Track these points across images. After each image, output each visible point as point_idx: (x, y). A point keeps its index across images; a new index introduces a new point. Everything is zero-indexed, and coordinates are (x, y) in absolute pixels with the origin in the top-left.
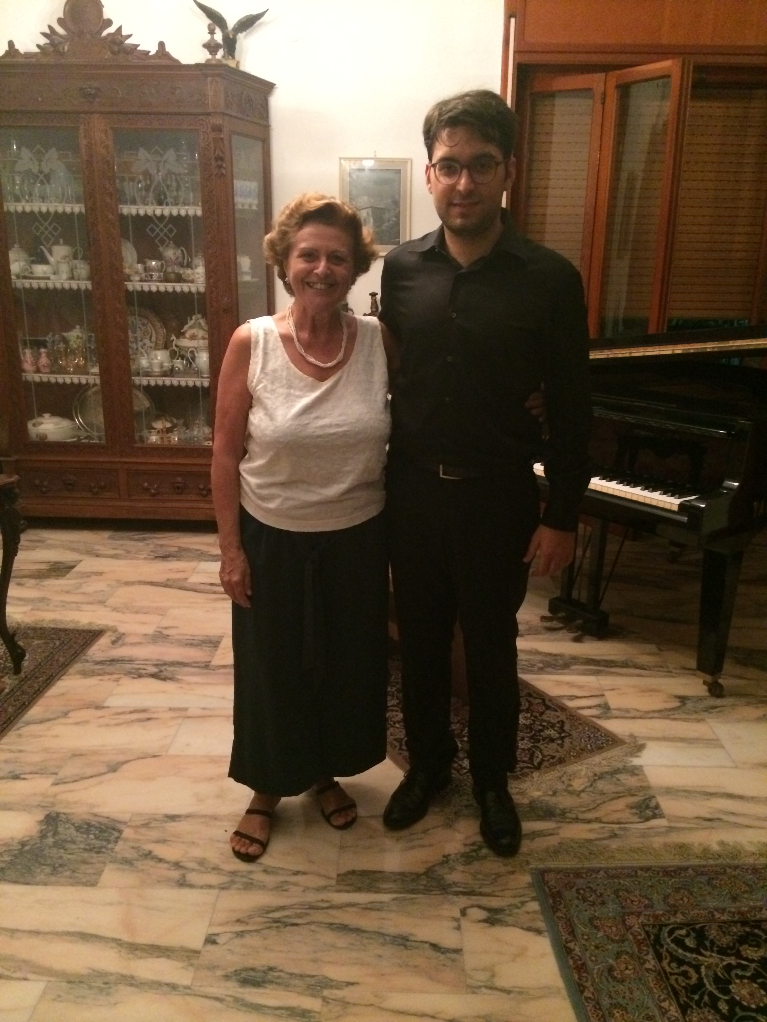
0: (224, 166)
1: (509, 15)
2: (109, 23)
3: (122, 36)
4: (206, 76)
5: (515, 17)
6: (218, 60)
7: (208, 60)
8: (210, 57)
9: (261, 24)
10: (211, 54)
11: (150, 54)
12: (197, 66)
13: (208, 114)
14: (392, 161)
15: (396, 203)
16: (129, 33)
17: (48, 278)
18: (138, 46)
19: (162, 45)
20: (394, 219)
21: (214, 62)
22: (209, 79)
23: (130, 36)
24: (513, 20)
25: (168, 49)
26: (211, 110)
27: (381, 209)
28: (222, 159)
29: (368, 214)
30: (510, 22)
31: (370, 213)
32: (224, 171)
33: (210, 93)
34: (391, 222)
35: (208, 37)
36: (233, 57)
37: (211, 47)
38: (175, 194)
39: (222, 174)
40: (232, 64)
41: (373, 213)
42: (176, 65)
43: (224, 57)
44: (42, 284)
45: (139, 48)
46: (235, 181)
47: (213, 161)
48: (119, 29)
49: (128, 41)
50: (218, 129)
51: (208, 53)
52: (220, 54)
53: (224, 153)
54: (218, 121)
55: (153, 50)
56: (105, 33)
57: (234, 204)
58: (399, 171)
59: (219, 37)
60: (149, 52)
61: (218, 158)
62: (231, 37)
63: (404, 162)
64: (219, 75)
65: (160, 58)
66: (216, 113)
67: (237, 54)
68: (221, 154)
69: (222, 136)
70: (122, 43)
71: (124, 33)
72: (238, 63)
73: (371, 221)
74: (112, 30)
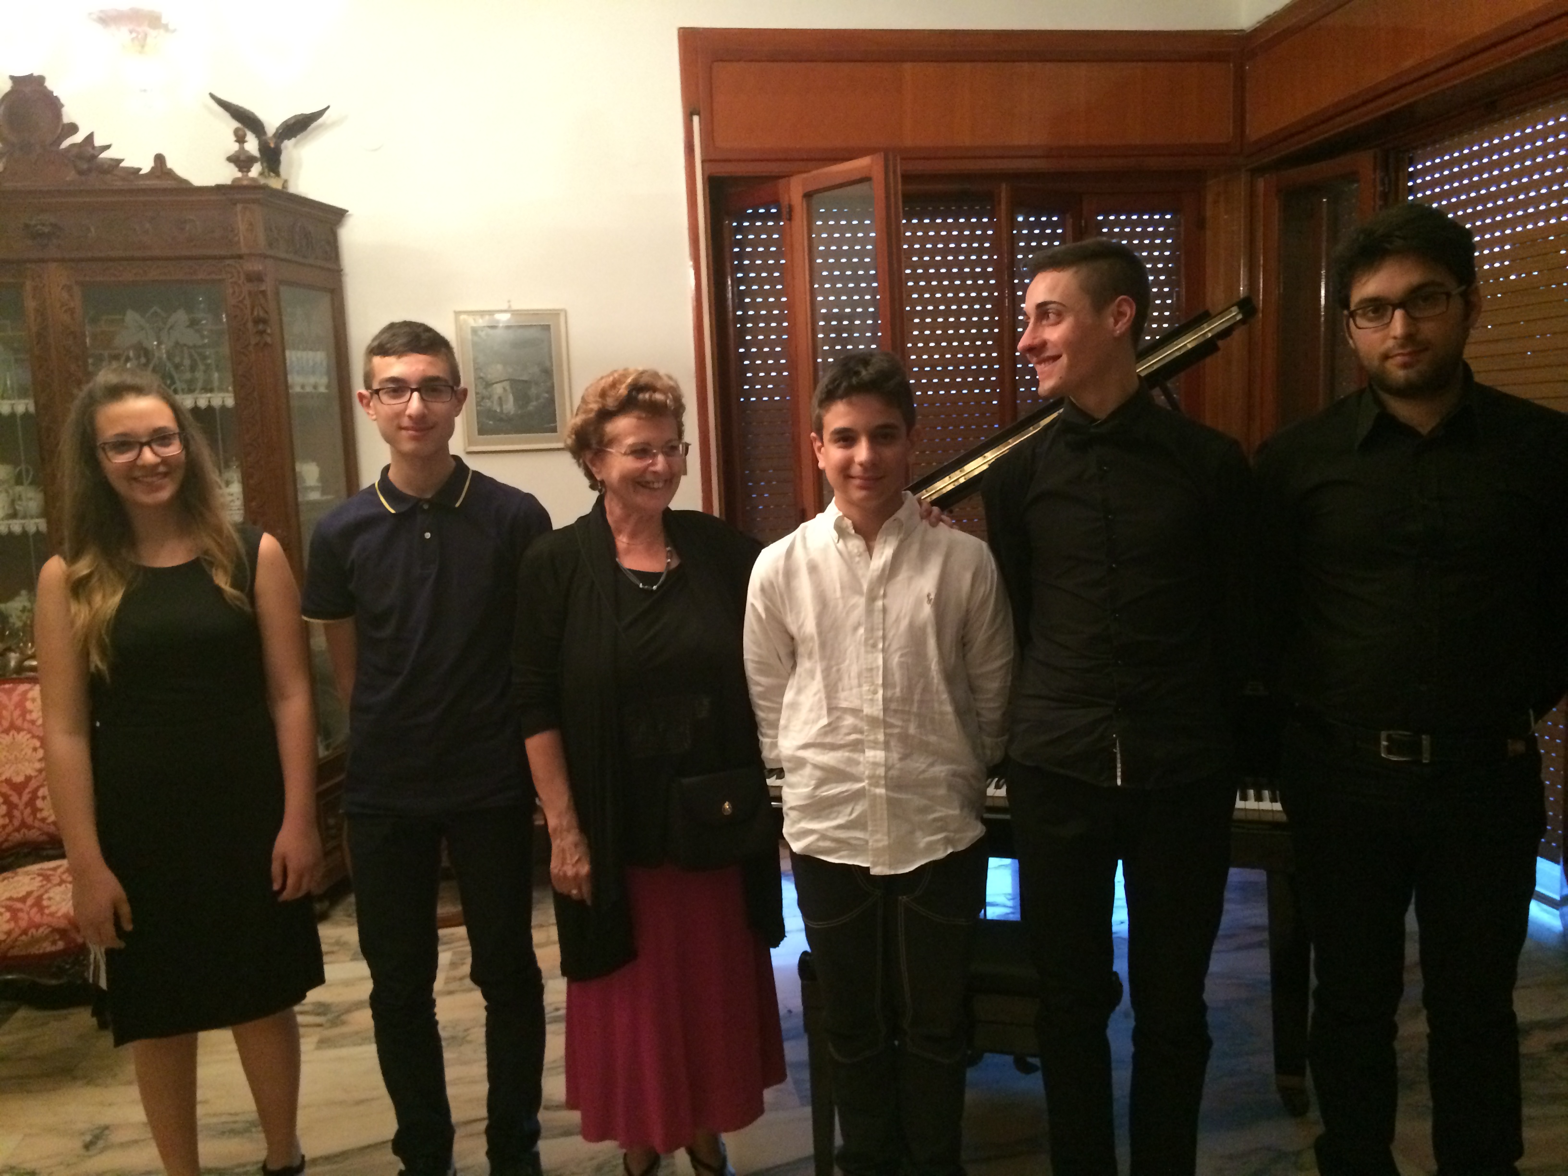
0: (269, 331)
1: (690, 112)
2: (73, 129)
3: (94, 147)
4: (235, 203)
5: (698, 114)
6: (253, 179)
7: (235, 180)
8: (239, 175)
9: (321, 126)
10: (240, 170)
11: (142, 172)
12: (219, 188)
13: (240, 257)
14: (536, 313)
15: (548, 373)
16: (108, 143)
18: (122, 160)
19: (160, 159)
20: (546, 395)
21: (245, 183)
22: (239, 207)
23: (108, 147)
24: (696, 119)
25: (170, 164)
26: (244, 250)
27: (525, 382)
28: (265, 321)
29: (504, 389)
30: (691, 120)
31: (508, 388)
32: (269, 340)
33: (242, 227)
34: (542, 400)
35: (236, 147)
36: (278, 174)
37: (241, 161)
38: (188, 376)
39: (266, 344)
40: (275, 183)
41: (511, 387)
42: (184, 188)
43: (262, 174)
45: (123, 165)
46: (288, 353)
47: (250, 325)
48: (90, 138)
49: (105, 155)
50: (256, 278)
51: (236, 169)
52: (255, 171)
53: (266, 312)
54: (256, 266)
55: (146, 166)
56: (64, 144)
57: (287, 386)
58: (547, 328)
59: (252, 145)
60: (140, 169)
61: (257, 321)
62: (272, 145)
63: (555, 314)
64: (254, 201)
65: (158, 177)
66: (251, 255)
67: (283, 169)
68: (262, 314)
69: (263, 288)
70: (94, 157)
71: (98, 142)
72: (286, 181)
73: (511, 398)
74: (78, 138)
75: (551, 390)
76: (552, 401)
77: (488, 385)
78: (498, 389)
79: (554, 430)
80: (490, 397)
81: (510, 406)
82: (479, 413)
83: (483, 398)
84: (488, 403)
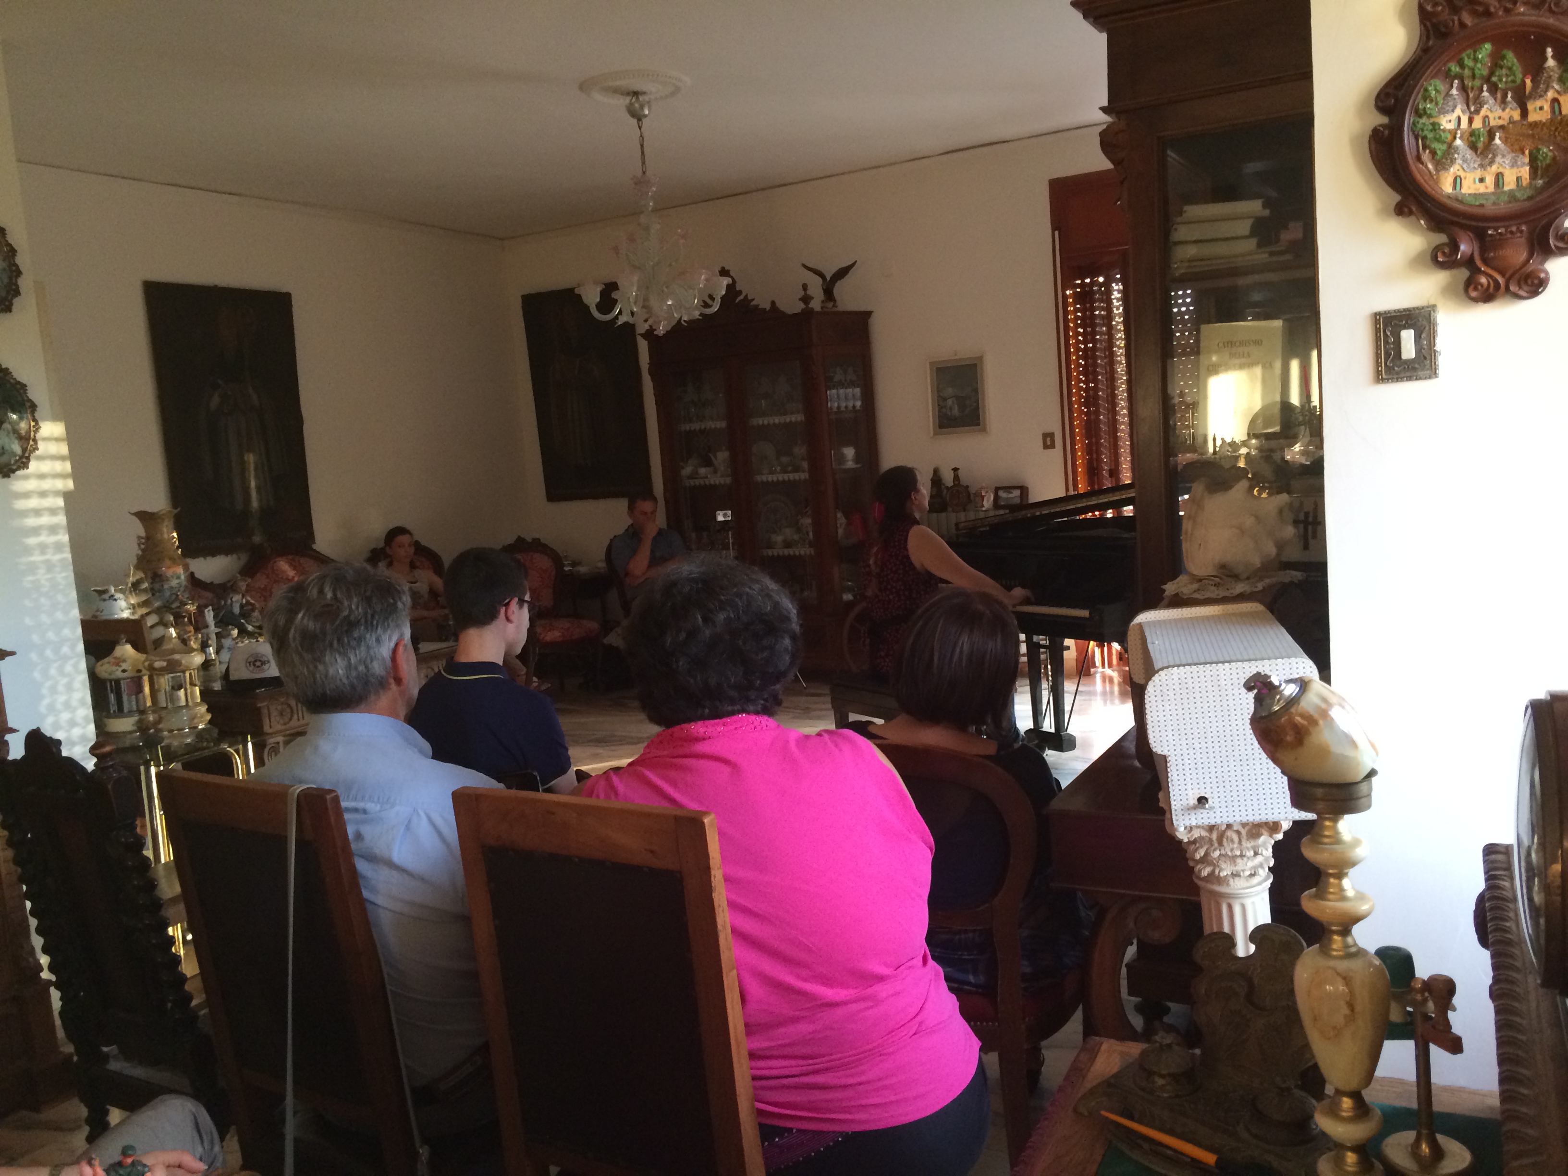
1: (1054, 229)
2: (740, 292)
3: (748, 301)
4: (802, 319)
5: (1060, 228)
6: (812, 308)
7: (803, 308)
8: (805, 306)
10: (805, 304)
11: (768, 309)
12: (794, 314)
15: (976, 391)
16: (753, 298)
17: (707, 477)
18: (759, 305)
19: (773, 303)
20: (975, 404)
21: (807, 309)
22: (804, 323)
23: (753, 300)
25: (776, 305)
27: (964, 397)
29: (953, 402)
30: (1056, 233)
31: (955, 401)
34: (973, 407)
35: (803, 293)
37: (806, 299)
38: (786, 407)
41: (957, 401)
42: (783, 315)
44: (702, 482)
45: (760, 307)
46: (828, 391)
48: (747, 295)
49: (753, 303)
51: (802, 304)
55: (768, 306)
56: (737, 301)
57: (827, 408)
58: (975, 365)
60: (766, 308)
62: (830, 283)
65: (773, 311)
70: (749, 305)
71: (750, 298)
73: (956, 407)
74: (741, 297)
75: (977, 402)
76: (977, 408)
77: (945, 400)
78: (950, 402)
79: (978, 424)
80: (945, 407)
81: (956, 411)
82: (939, 416)
83: (942, 407)
84: (944, 410)
